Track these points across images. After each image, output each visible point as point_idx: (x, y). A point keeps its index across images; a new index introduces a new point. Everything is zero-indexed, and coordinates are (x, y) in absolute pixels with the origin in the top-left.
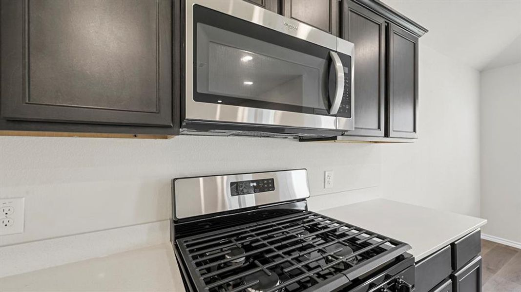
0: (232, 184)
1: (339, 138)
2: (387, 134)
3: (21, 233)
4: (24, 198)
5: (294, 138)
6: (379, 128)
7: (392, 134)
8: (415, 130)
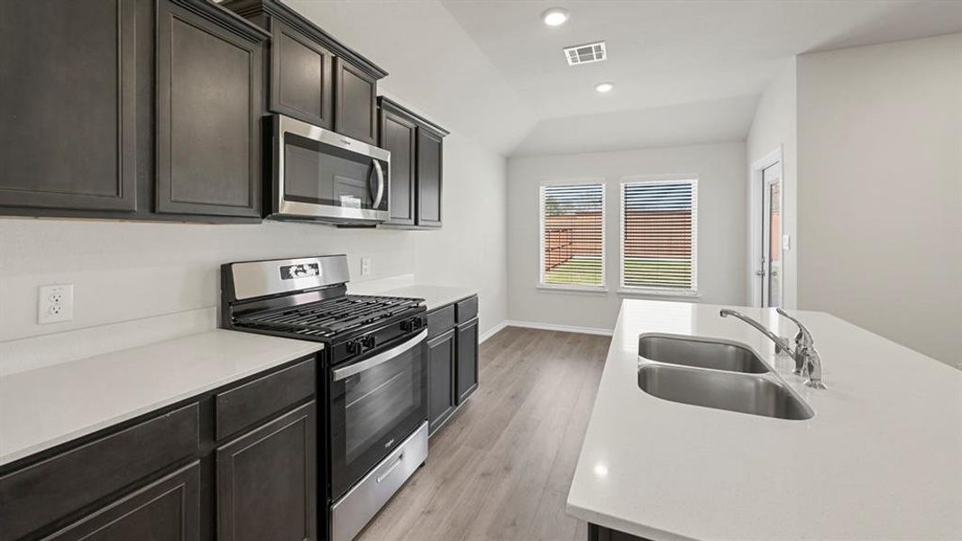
0: (281, 268)
1: (378, 226)
2: (416, 223)
3: (70, 321)
4: (72, 286)
5: (334, 225)
6: (410, 217)
7: (420, 223)
8: (439, 220)
